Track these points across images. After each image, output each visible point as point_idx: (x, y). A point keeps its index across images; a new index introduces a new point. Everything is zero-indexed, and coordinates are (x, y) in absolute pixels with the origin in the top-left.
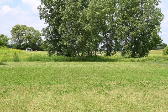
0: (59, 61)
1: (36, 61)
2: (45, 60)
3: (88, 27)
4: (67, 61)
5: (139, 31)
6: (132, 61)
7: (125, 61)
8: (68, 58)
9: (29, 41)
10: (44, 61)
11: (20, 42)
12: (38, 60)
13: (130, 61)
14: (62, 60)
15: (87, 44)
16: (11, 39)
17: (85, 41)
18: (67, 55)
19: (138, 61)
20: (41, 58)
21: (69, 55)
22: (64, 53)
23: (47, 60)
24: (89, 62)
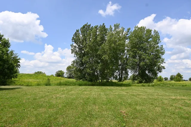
0: (82, 85)
1: (64, 85)
3: (105, 57)
5: (147, 61)
7: (137, 86)
8: (90, 83)
12: (66, 85)
13: (141, 86)
15: (106, 71)
16: (67, 73)
17: (104, 69)
18: (89, 81)
19: (149, 86)
21: (91, 80)
23: (73, 84)
24: (107, 87)
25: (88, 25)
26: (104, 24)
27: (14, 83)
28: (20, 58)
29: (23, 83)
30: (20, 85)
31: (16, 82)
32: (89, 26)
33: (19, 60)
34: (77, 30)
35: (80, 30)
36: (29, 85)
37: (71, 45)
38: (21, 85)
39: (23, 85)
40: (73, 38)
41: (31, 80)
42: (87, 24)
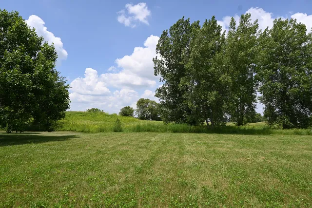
0: (179, 132)
1: (145, 131)
2: (159, 130)
4: (191, 131)
6: (297, 133)
7: (285, 134)
8: (192, 127)
9: (152, 112)
10: (157, 132)
11: (143, 113)
12: (149, 131)
13: (294, 134)
14: (185, 131)
16: (137, 110)
18: (191, 124)
20: (154, 127)
21: (193, 123)
22: (186, 120)
23: (162, 130)
25: (185, 20)
26: (214, 18)
27: (62, 127)
28: (68, 85)
29: (75, 127)
30: (70, 130)
31: (63, 125)
32: (187, 22)
33: (67, 89)
34: (164, 32)
35: (168, 32)
36: (86, 130)
37: (153, 60)
38: (72, 131)
39: (75, 131)
40: (158, 46)
41: (86, 122)
42: (183, 20)
